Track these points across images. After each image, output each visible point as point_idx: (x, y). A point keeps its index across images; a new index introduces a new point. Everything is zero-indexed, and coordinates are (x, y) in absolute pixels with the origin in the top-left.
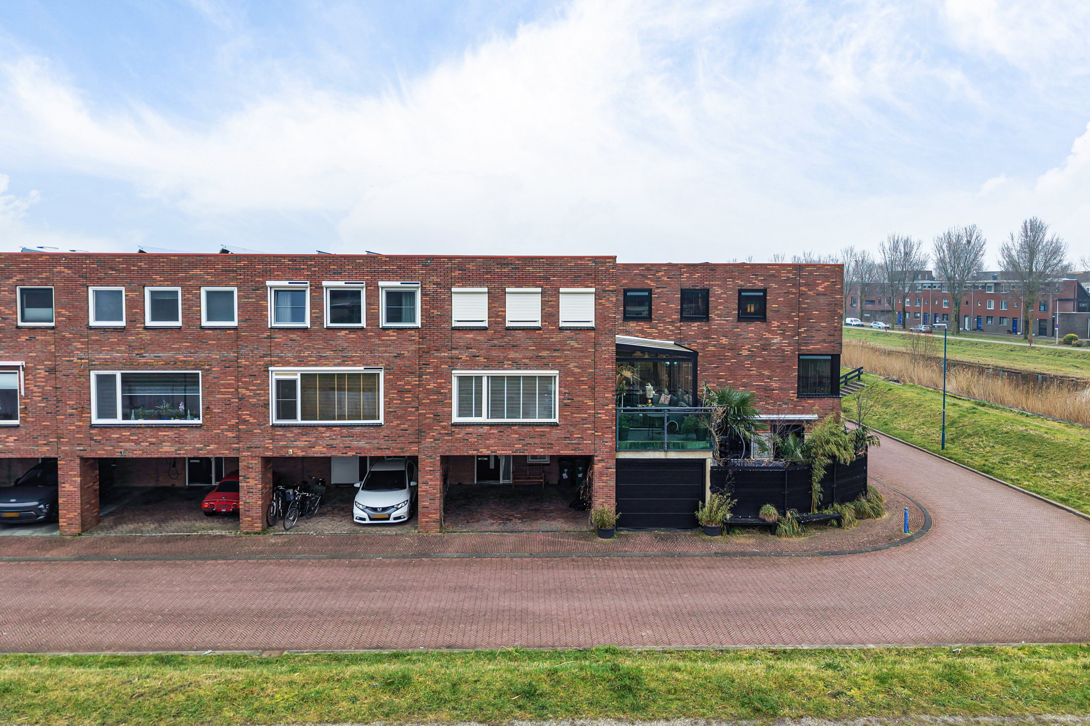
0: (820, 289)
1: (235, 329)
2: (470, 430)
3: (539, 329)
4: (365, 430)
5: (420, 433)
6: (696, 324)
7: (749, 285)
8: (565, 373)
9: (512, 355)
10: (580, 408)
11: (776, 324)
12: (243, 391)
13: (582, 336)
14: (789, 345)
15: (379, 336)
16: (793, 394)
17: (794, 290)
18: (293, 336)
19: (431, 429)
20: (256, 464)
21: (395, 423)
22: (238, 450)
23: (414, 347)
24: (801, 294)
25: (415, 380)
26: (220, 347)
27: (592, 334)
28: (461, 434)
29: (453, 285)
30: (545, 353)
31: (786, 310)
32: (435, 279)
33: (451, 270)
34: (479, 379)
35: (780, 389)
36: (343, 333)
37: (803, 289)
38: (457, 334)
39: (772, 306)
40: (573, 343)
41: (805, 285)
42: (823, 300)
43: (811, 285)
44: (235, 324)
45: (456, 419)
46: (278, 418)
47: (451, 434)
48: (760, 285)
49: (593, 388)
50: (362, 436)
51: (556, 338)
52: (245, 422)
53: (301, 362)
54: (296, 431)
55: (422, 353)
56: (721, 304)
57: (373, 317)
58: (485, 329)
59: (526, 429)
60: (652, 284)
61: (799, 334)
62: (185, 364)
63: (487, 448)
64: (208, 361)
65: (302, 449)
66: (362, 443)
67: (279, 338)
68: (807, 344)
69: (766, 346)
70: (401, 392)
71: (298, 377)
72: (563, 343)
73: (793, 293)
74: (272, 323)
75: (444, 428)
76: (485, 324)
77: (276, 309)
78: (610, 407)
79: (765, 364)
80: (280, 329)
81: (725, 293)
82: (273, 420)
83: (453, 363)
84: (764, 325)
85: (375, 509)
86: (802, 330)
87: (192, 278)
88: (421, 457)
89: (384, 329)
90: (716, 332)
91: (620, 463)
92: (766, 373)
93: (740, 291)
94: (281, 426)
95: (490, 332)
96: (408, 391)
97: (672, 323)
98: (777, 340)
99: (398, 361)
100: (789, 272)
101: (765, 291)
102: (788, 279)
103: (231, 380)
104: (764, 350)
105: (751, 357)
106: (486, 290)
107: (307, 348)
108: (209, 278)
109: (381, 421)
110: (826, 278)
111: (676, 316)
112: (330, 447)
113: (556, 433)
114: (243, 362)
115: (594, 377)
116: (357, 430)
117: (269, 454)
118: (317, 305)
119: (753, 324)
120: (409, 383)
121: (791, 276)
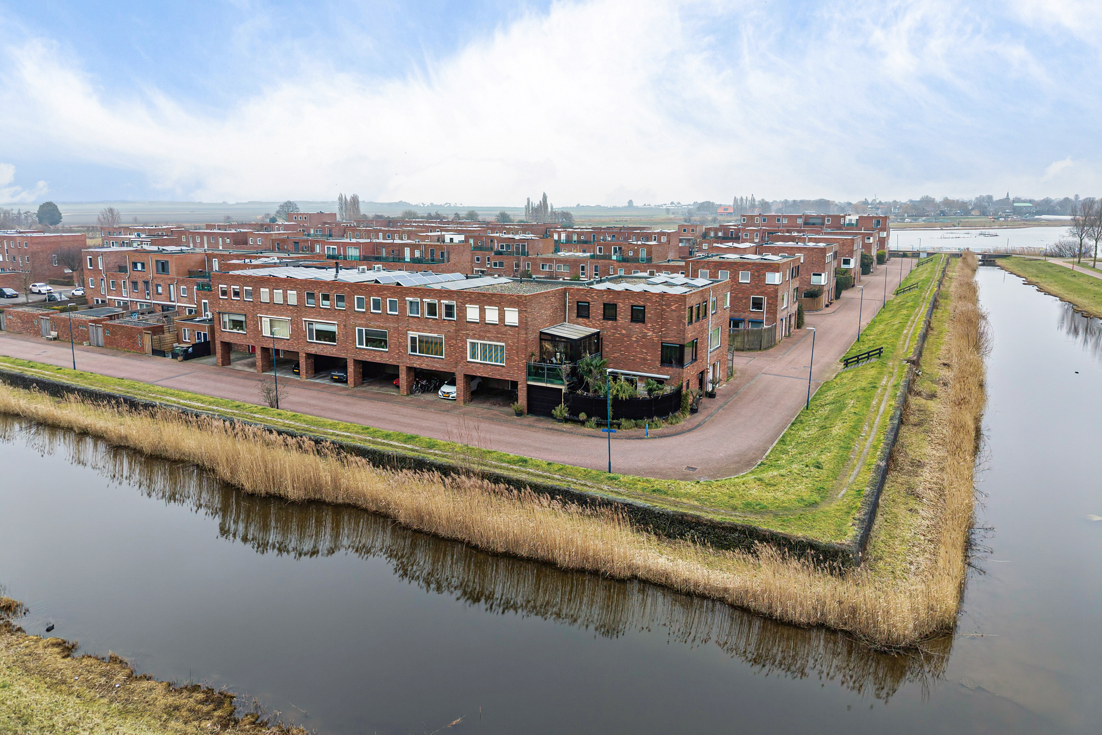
0: (673, 308)
1: (397, 315)
2: (473, 365)
3: (497, 325)
4: (438, 360)
5: (457, 363)
6: (610, 322)
7: (636, 303)
8: (507, 345)
9: (488, 335)
10: (513, 360)
11: (650, 325)
12: (400, 340)
13: (513, 329)
14: (656, 337)
15: (442, 323)
16: (658, 364)
17: (659, 308)
18: (415, 320)
19: (460, 362)
20: (405, 369)
21: (448, 358)
22: (399, 362)
23: (454, 328)
24: (663, 310)
25: (454, 342)
26: (393, 322)
27: (517, 329)
28: (470, 366)
29: (466, 304)
30: (499, 335)
31: (655, 318)
32: (461, 301)
33: (466, 297)
34: (478, 343)
35: (651, 360)
36: (431, 320)
37: (664, 307)
38: (469, 324)
39: (648, 315)
40: (510, 332)
41: (665, 305)
42: (674, 314)
43: (669, 305)
44: (397, 313)
45: (469, 359)
46: (412, 351)
47: (467, 365)
48: (642, 303)
49: (517, 352)
50: (437, 362)
51: (504, 329)
52: (401, 352)
53: (418, 331)
54: (417, 357)
55: (457, 331)
56: (622, 313)
57: (440, 315)
58: (478, 323)
59: (493, 367)
60: (590, 299)
61: (661, 331)
62: (382, 328)
63: (480, 373)
64: (389, 327)
65: (418, 365)
66: (438, 365)
67: (411, 320)
68: (665, 337)
69: (645, 336)
70: (450, 346)
71: (417, 336)
72: (506, 331)
74: (408, 314)
75: (464, 362)
76: (478, 321)
77: (410, 309)
78: (524, 361)
79: (644, 346)
80: (411, 317)
81: (624, 307)
82: (410, 352)
83: (468, 336)
84: (643, 325)
85: (446, 393)
86: (663, 329)
87: (384, 294)
88: (457, 373)
89: (444, 320)
90: (620, 327)
91: (529, 386)
92: (644, 351)
93: (632, 306)
94: (412, 355)
95: (480, 324)
96: (452, 346)
97: (599, 320)
98: (650, 334)
99: (449, 334)
100: (657, 297)
101: (644, 307)
102: (656, 301)
103: (396, 335)
104: (644, 339)
105: (637, 341)
106: (478, 306)
107: (420, 325)
108: (389, 295)
109: (444, 357)
110: (676, 302)
111: (601, 317)
112: (427, 365)
113: (504, 369)
114: (400, 329)
115: (517, 347)
116: (436, 359)
117: (408, 365)
118: (422, 308)
119: (638, 324)
120: (452, 343)
121: (658, 299)
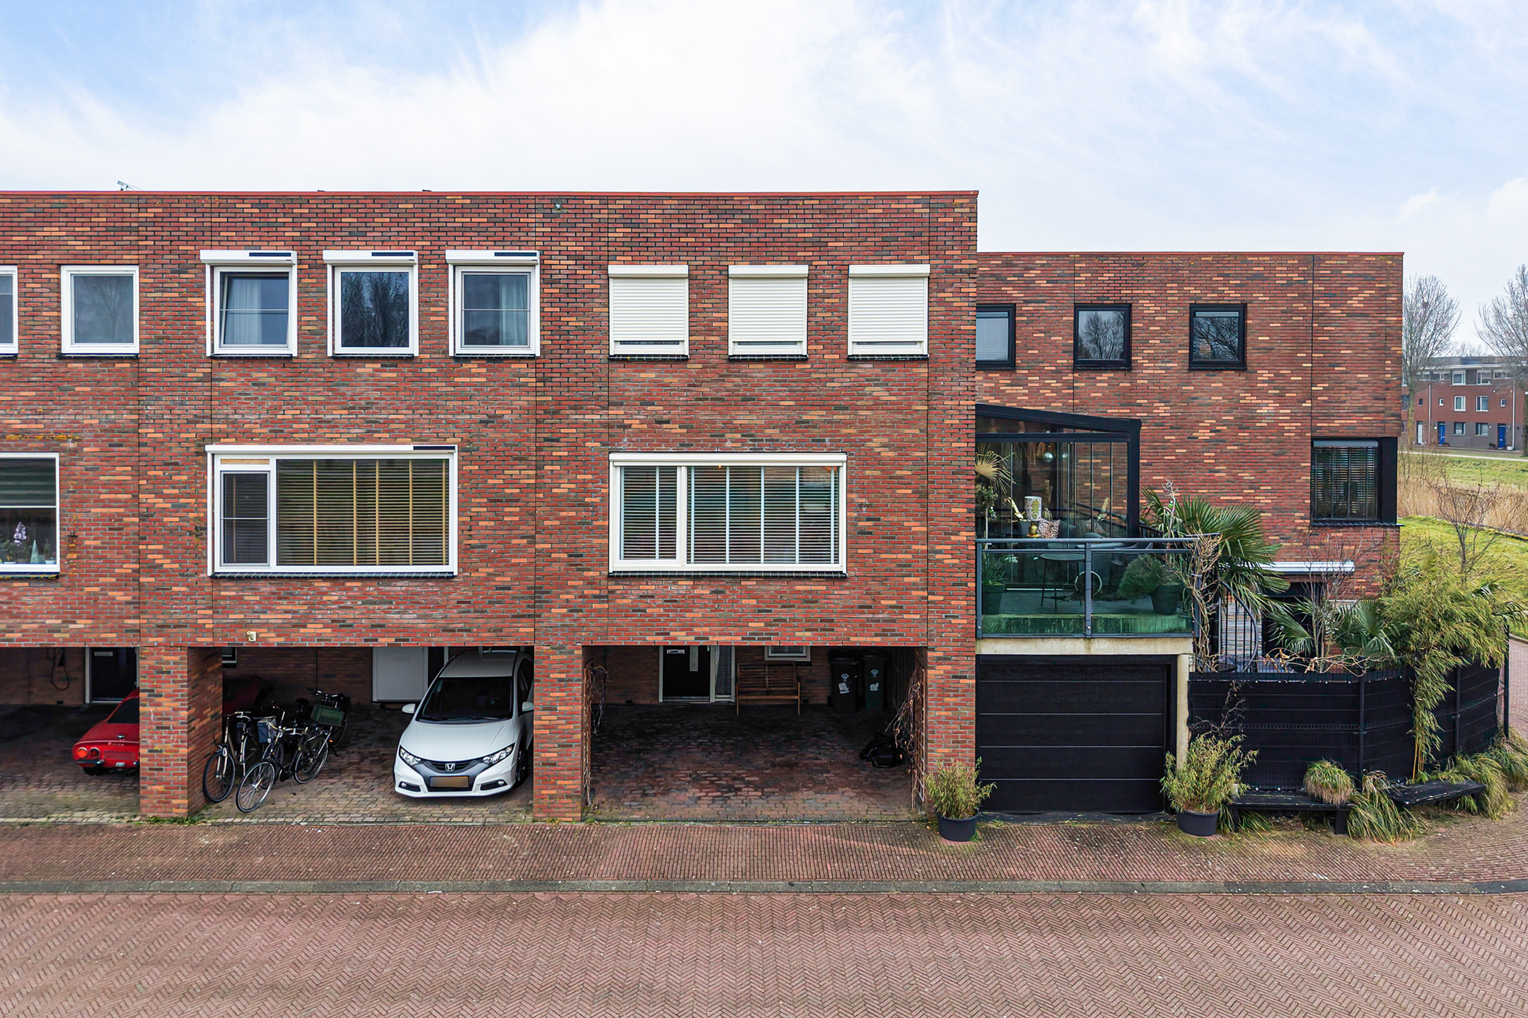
0: (1355, 303)
1: (134, 358)
2: (650, 588)
3: (803, 359)
4: (416, 587)
5: (538, 596)
6: (1105, 376)
7: (1211, 297)
8: (861, 459)
9: (743, 418)
10: (894, 539)
11: (1265, 375)
12: (151, 499)
13: (898, 374)
14: (1294, 418)
15: (447, 375)
16: (1300, 519)
17: (1301, 306)
18: (262, 376)
19: (563, 586)
20: (177, 663)
21: (483, 571)
22: (137, 631)
23: (524, 401)
24: (1316, 315)
25: (526, 475)
26: (101, 400)
27: (922, 370)
28: (628, 597)
29: (611, 259)
30: (814, 415)
31: (1286, 348)
32: (572, 246)
33: (608, 225)
34: (669, 473)
35: (1275, 509)
36: (369, 368)
37: (1321, 303)
38: (621, 372)
39: (1258, 339)
40: (878, 391)
41: (1324, 295)
42: (1361, 325)
43: (1337, 297)
44: (133, 348)
45: (618, 563)
46: (228, 559)
47: (607, 597)
48: (1234, 296)
49: (923, 495)
50: (410, 601)
51: (842, 379)
52: (153, 568)
53: (278, 433)
54: (266, 588)
55: (542, 415)
56: (1154, 335)
57: (434, 333)
58: (683, 360)
59: (774, 587)
60: (1016, 294)
61: (1312, 396)
62: (25, 437)
63: (688, 628)
64: (75, 431)
65: (278, 629)
66: (410, 618)
67: (230, 380)
68: (1328, 417)
69: (1246, 421)
70: (497, 501)
71: (271, 468)
72: (856, 390)
73: (1300, 313)
74: (214, 344)
75: (591, 583)
76: (683, 350)
77: (226, 316)
78: (963, 536)
79: (1245, 458)
80: (231, 359)
81: (1164, 313)
82: (216, 563)
83: (613, 436)
84: (1242, 378)
85: (440, 766)
86: (1319, 388)
87: (41, 245)
88: (540, 649)
89: (459, 359)
90: (1146, 392)
91: (986, 666)
92: (1247, 476)
93: (1194, 309)
94: (232, 578)
95: (694, 367)
96: (513, 500)
97: (1057, 374)
98: (1268, 408)
99: (492, 434)
100: (1292, 269)
101: (1243, 308)
102: (1290, 283)
103: (123, 473)
104: (1242, 429)
105: (1217, 442)
106: (683, 269)
107: (291, 403)
108: (79, 246)
109: (453, 567)
110: (1367, 282)
111: (1066, 361)
112: (340, 625)
113: (840, 595)
114: (150, 433)
115: (925, 468)
116: (399, 587)
117: (205, 641)
118: (312, 305)
119: (1220, 377)
120: (513, 482)
121: (1295, 277)
